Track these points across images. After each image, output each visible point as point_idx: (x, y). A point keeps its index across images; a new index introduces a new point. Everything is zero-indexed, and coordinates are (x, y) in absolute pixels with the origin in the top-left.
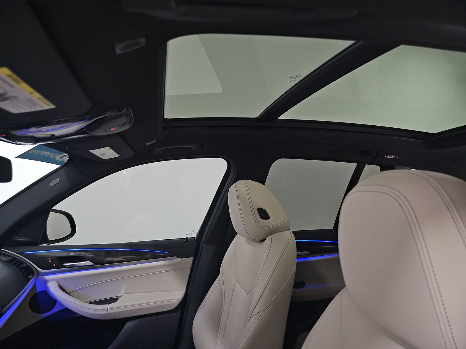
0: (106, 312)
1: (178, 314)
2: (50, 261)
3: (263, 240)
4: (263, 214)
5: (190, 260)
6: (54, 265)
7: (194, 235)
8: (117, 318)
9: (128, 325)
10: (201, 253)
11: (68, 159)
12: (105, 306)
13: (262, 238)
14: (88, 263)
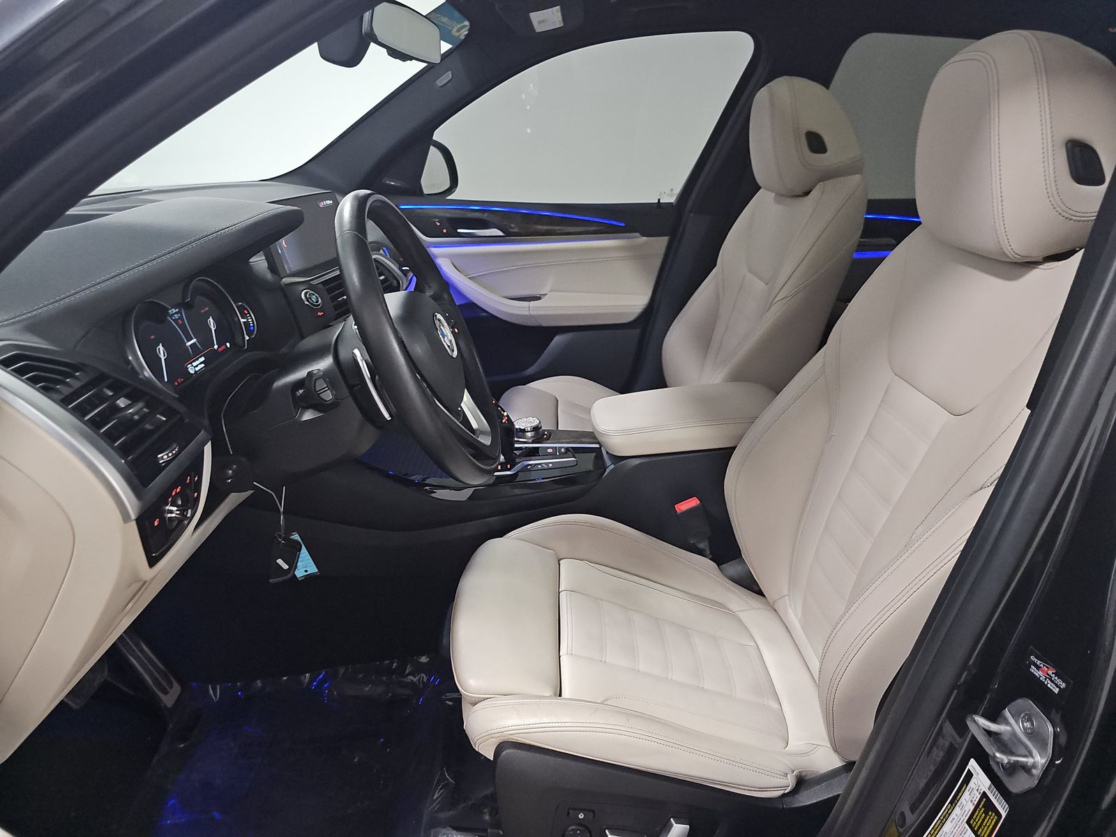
0: (527, 313)
1: (636, 332)
2: (438, 224)
3: (807, 193)
4: (816, 143)
5: (664, 241)
6: (445, 231)
7: (671, 195)
8: (544, 325)
9: (558, 340)
10: (684, 229)
11: (467, 32)
12: (525, 304)
13: (806, 189)
14: (495, 232)
